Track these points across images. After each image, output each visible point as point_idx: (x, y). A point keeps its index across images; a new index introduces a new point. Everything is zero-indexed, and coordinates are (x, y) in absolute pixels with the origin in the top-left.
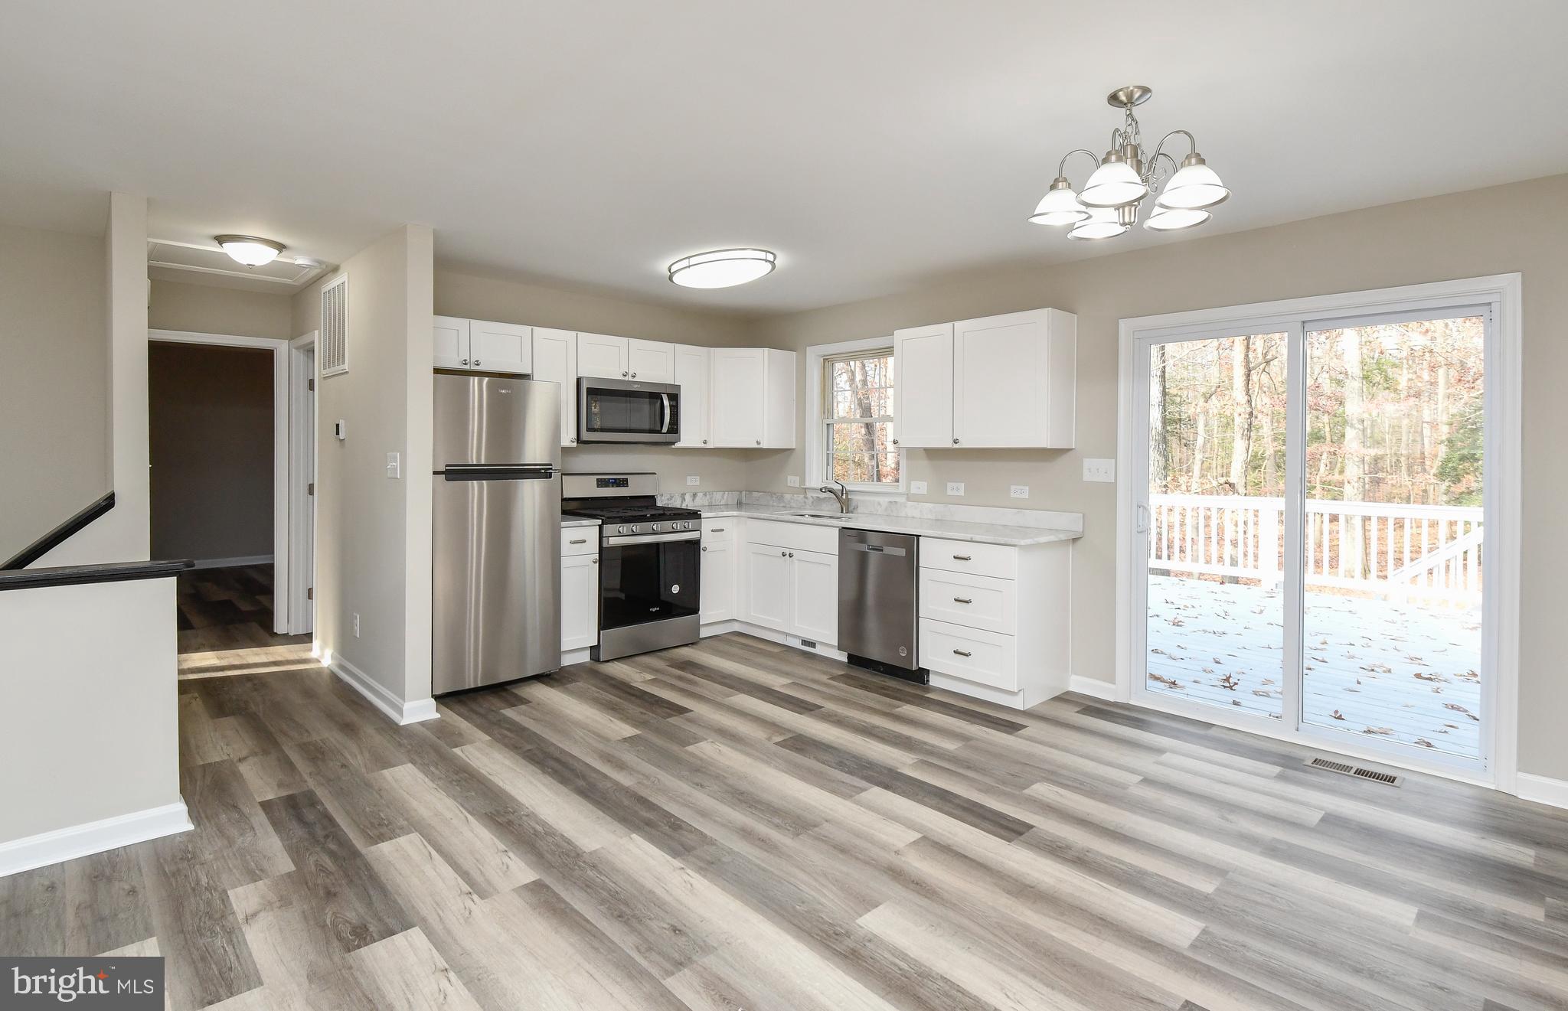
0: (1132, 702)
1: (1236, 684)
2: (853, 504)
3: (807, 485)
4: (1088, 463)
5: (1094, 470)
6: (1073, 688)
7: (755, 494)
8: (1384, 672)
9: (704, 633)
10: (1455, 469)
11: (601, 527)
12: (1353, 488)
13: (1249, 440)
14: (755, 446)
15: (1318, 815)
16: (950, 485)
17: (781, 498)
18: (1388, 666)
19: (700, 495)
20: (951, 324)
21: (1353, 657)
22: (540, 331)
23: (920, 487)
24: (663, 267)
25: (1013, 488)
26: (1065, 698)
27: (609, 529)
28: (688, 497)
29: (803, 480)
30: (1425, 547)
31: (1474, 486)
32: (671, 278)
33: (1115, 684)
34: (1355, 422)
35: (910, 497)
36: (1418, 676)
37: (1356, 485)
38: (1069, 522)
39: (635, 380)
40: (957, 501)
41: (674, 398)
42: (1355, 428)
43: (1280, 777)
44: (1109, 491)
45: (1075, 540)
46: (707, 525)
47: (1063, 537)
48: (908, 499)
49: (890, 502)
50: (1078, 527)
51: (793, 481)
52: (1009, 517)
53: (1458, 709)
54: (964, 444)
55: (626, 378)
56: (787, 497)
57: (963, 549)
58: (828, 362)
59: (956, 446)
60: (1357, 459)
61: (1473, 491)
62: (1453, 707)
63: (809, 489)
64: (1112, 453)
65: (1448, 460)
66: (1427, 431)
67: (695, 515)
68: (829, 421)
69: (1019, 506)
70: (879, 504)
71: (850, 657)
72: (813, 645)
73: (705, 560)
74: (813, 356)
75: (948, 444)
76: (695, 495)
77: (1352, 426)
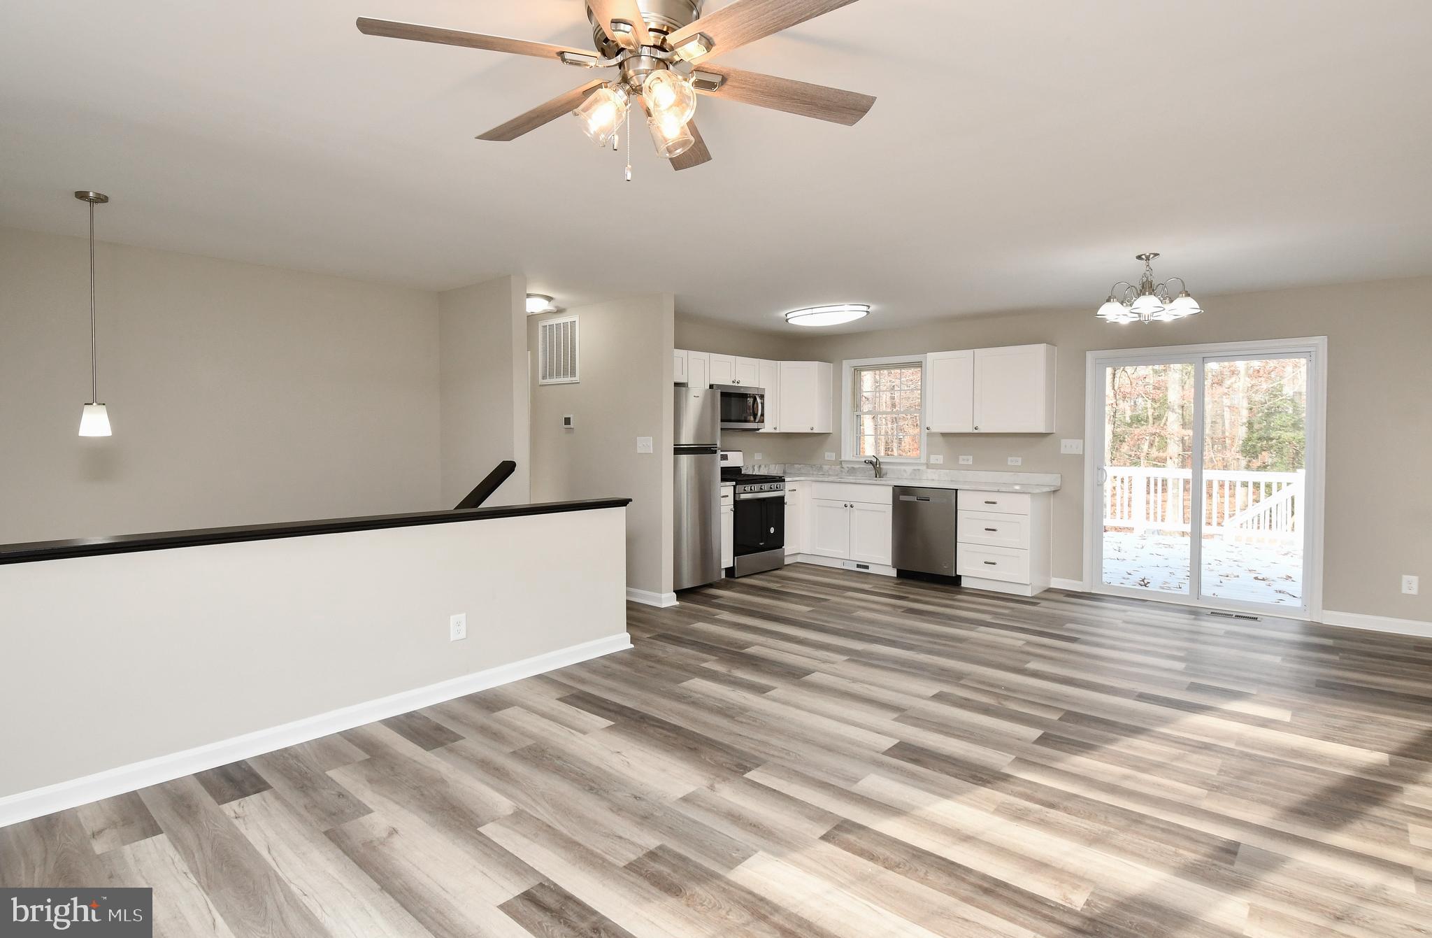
0: (1092, 592)
1: (1148, 583)
2: (883, 472)
3: (843, 458)
4: (1063, 442)
5: (1069, 446)
6: (1052, 586)
7: (796, 466)
8: (1235, 577)
9: (787, 561)
10: (1254, 446)
11: (735, 487)
12: (1174, 462)
13: (1114, 424)
14: (810, 431)
15: (1223, 631)
16: (961, 457)
17: (821, 468)
18: (1236, 574)
19: (763, 466)
20: (972, 350)
21: (1212, 570)
22: (691, 352)
23: (938, 459)
24: (783, 314)
25: (1009, 459)
26: (1049, 590)
27: (740, 488)
28: (756, 468)
29: (839, 454)
30: (1227, 513)
31: (1269, 461)
32: (787, 320)
33: (1082, 581)
34: (1176, 407)
35: (928, 465)
36: (1256, 578)
37: (1176, 461)
38: (1052, 480)
39: (739, 385)
40: (968, 468)
41: (762, 397)
42: (1176, 413)
43: (1195, 619)
44: (1080, 459)
45: (1054, 491)
46: (788, 486)
47: (1048, 489)
48: (928, 468)
49: (914, 470)
50: (1058, 483)
51: (830, 456)
52: (1006, 477)
53: (1283, 592)
54: (982, 430)
55: (734, 384)
56: (826, 467)
57: (991, 498)
58: (857, 371)
59: (976, 431)
60: (1177, 439)
61: (1268, 466)
62: (1280, 592)
63: (844, 461)
64: (1081, 435)
65: (1249, 439)
66: (1227, 414)
67: (781, 480)
68: (858, 413)
69: (1015, 470)
70: (905, 471)
71: (899, 572)
72: (867, 567)
73: (788, 510)
74: (847, 366)
75: (970, 430)
76: (760, 466)
77: (1173, 411)
